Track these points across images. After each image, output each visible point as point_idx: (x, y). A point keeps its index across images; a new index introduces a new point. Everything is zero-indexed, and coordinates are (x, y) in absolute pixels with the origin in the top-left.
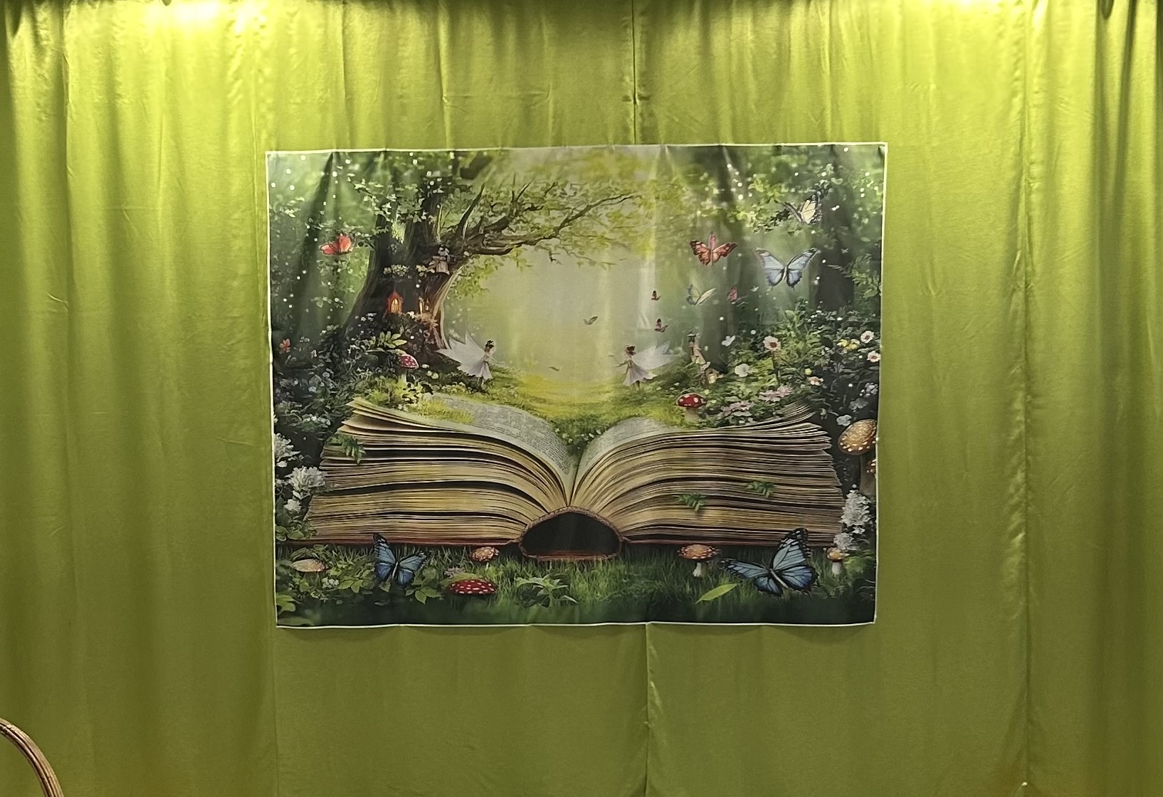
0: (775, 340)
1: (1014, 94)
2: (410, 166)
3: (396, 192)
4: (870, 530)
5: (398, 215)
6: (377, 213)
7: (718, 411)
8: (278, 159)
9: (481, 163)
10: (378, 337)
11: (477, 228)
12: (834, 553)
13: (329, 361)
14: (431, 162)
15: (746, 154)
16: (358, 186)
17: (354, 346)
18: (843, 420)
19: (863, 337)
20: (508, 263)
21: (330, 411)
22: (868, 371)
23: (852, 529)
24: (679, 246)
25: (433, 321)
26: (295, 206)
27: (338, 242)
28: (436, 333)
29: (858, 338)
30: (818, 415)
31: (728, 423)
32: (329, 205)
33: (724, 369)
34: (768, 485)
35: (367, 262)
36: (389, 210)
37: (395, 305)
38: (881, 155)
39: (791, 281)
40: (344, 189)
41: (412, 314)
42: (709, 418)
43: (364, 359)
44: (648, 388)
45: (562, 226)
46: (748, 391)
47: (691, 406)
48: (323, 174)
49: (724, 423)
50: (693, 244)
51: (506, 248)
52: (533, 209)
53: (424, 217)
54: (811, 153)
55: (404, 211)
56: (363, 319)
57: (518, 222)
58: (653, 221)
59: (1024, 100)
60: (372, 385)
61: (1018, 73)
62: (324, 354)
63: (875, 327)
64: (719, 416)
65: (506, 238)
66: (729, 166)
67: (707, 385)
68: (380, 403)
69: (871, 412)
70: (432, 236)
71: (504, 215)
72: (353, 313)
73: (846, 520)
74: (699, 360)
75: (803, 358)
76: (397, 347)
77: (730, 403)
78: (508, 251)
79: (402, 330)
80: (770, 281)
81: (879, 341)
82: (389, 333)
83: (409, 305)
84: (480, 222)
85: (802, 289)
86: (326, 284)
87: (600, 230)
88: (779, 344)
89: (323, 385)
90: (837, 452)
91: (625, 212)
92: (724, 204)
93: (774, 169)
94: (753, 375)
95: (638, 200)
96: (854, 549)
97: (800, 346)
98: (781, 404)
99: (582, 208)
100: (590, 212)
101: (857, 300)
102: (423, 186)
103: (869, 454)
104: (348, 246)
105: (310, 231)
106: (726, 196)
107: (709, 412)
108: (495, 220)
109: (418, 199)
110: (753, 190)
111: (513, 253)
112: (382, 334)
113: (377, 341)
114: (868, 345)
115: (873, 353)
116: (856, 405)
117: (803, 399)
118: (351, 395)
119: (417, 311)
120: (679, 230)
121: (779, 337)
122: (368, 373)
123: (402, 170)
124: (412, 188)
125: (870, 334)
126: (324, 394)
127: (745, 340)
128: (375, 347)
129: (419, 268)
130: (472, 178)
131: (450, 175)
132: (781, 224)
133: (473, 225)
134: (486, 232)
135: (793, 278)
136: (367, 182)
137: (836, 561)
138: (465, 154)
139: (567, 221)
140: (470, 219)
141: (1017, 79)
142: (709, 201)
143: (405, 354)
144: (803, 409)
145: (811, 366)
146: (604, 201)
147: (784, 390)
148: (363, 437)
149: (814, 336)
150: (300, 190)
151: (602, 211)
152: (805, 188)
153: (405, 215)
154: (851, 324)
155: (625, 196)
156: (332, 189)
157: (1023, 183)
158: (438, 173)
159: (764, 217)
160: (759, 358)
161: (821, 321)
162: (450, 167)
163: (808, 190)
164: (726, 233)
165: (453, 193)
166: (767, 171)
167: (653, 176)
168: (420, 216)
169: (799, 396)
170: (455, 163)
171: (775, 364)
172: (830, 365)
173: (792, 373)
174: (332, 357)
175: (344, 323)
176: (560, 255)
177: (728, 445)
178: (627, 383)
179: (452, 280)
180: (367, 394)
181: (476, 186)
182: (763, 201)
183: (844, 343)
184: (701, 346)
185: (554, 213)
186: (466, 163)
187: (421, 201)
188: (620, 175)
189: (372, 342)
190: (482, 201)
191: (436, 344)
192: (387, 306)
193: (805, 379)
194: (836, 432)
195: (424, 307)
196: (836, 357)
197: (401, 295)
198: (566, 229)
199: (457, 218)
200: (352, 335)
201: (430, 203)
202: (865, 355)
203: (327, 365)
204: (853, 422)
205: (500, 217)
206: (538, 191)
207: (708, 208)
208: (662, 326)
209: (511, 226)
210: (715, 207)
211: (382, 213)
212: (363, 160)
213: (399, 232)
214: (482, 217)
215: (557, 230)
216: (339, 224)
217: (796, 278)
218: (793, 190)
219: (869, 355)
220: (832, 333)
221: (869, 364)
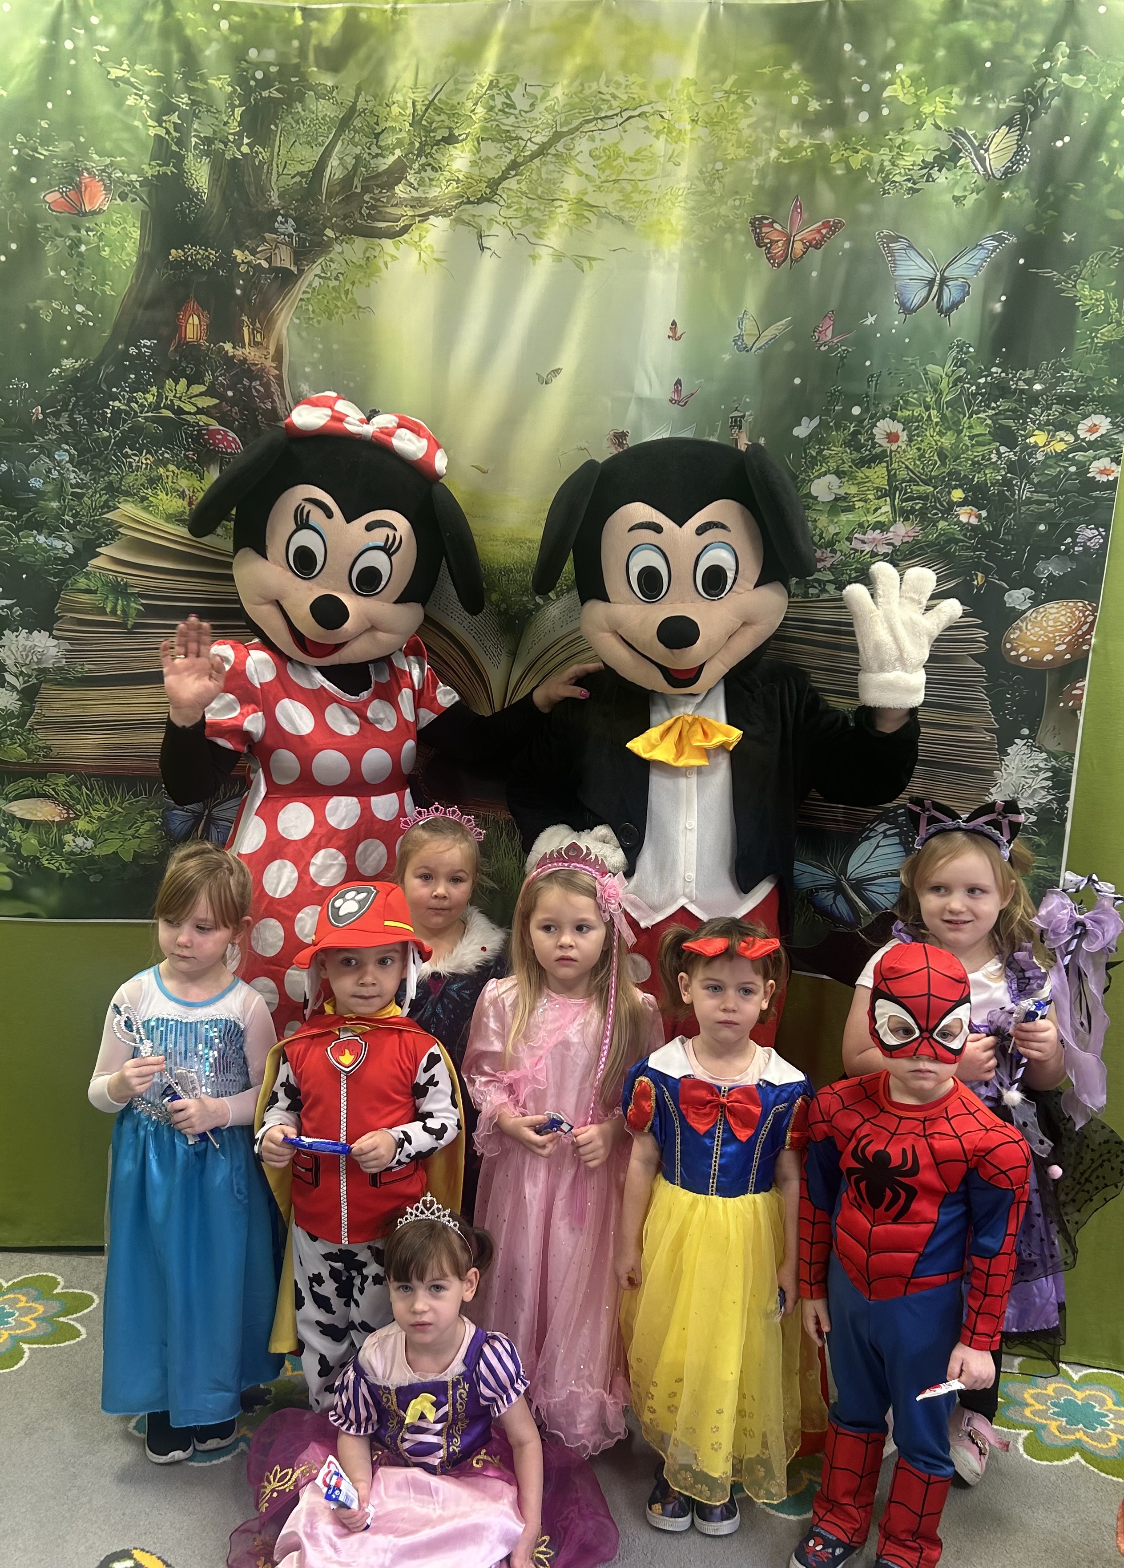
0: (897, 427)
2: (214, 34)
3: (191, 91)
5: (194, 140)
6: (152, 132)
9: (354, 38)
10: (161, 387)
11: (347, 181)
13: (68, 429)
14: (254, 27)
15: (885, 19)
16: (115, 73)
17: (117, 403)
18: (1017, 598)
19: (1084, 428)
21: (71, 527)
22: (1087, 500)
24: (729, 228)
25: (269, 363)
27: (78, 189)
28: (274, 388)
29: (1071, 428)
30: (968, 584)
32: (57, 106)
35: (136, 234)
36: (177, 128)
37: (194, 327)
39: (946, 302)
40: (89, 76)
41: (228, 347)
43: (137, 430)
46: (832, 530)
48: (43, 42)
50: (756, 224)
51: (401, 224)
52: (450, 139)
53: (245, 149)
55: (207, 132)
56: (133, 350)
57: (423, 168)
58: (683, 171)
60: (154, 482)
62: (57, 415)
63: (1113, 406)
66: (847, 47)
68: (169, 518)
69: (1083, 583)
70: (262, 191)
71: (398, 152)
72: (114, 338)
75: (950, 466)
76: (200, 411)
78: (405, 230)
79: (208, 377)
80: (902, 304)
81: (1122, 439)
82: (183, 382)
83: (222, 328)
84: (355, 167)
86: (57, 275)
87: (575, 188)
88: (904, 436)
89: (55, 474)
90: (996, 661)
91: (628, 148)
92: (828, 134)
93: (942, 53)
94: (845, 498)
95: (656, 123)
97: (947, 441)
99: (544, 137)
100: (560, 146)
101: (1082, 346)
102: (241, 80)
103: (1069, 667)
104: (99, 199)
105: (20, 161)
106: (835, 116)
109: (233, 107)
110: (892, 101)
111: (414, 235)
112: (169, 383)
113: (160, 396)
114: (1092, 445)
115: (1105, 462)
116: (1049, 569)
117: (940, 550)
118: (113, 497)
119: (238, 342)
120: (733, 188)
121: (906, 423)
122: (146, 459)
123: (199, 40)
124: (218, 82)
125: (1102, 421)
126: (60, 494)
127: (838, 427)
128: (156, 407)
129: (240, 255)
130: (338, 69)
131: (296, 61)
132: (942, 178)
133: (339, 174)
134: (366, 189)
135: (952, 297)
136: (132, 64)
138: (323, 16)
139: (514, 165)
140: (334, 162)
142: (795, 126)
143: (215, 425)
145: (963, 482)
146: (588, 122)
147: (906, 532)
148: (137, 581)
149: (980, 422)
151: (583, 145)
152: (1003, 98)
153: (207, 141)
154: (1061, 399)
155: (632, 112)
156: (64, 76)
158: (270, 55)
160: (862, 463)
161: (1000, 390)
162: (296, 44)
163: (1009, 102)
164: (826, 197)
165: (301, 100)
166: (927, 57)
167: (689, 69)
168: (239, 144)
169: (931, 545)
170: (306, 34)
171: (891, 478)
172: (1006, 482)
173: (924, 498)
174: (72, 422)
175: (96, 353)
179: (302, 284)
180: (143, 499)
181: (345, 87)
182: (909, 125)
183: (1040, 438)
186: (323, 33)
187: (238, 111)
188: (624, 63)
189: (150, 398)
190: (357, 123)
191: (274, 409)
192: (177, 328)
193: (950, 508)
194: (1000, 621)
195: (252, 334)
196: (1020, 467)
197: (203, 306)
199: (310, 156)
200: (112, 380)
201: (256, 121)
202: (1083, 468)
203: (64, 437)
204: (1036, 602)
205: (387, 159)
206: (461, 99)
207: (792, 143)
208: (683, 394)
209: (411, 178)
210: (807, 141)
211: (162, 132)
212: (125, 18)
213: (195, 177)
214: (357, 157)
215: (494, 184)
216: (80, 150)
217: (956, 295)
218: (976, 101)
219: (1096, 466)
220: (1020, 416)
221: (1093, 484)
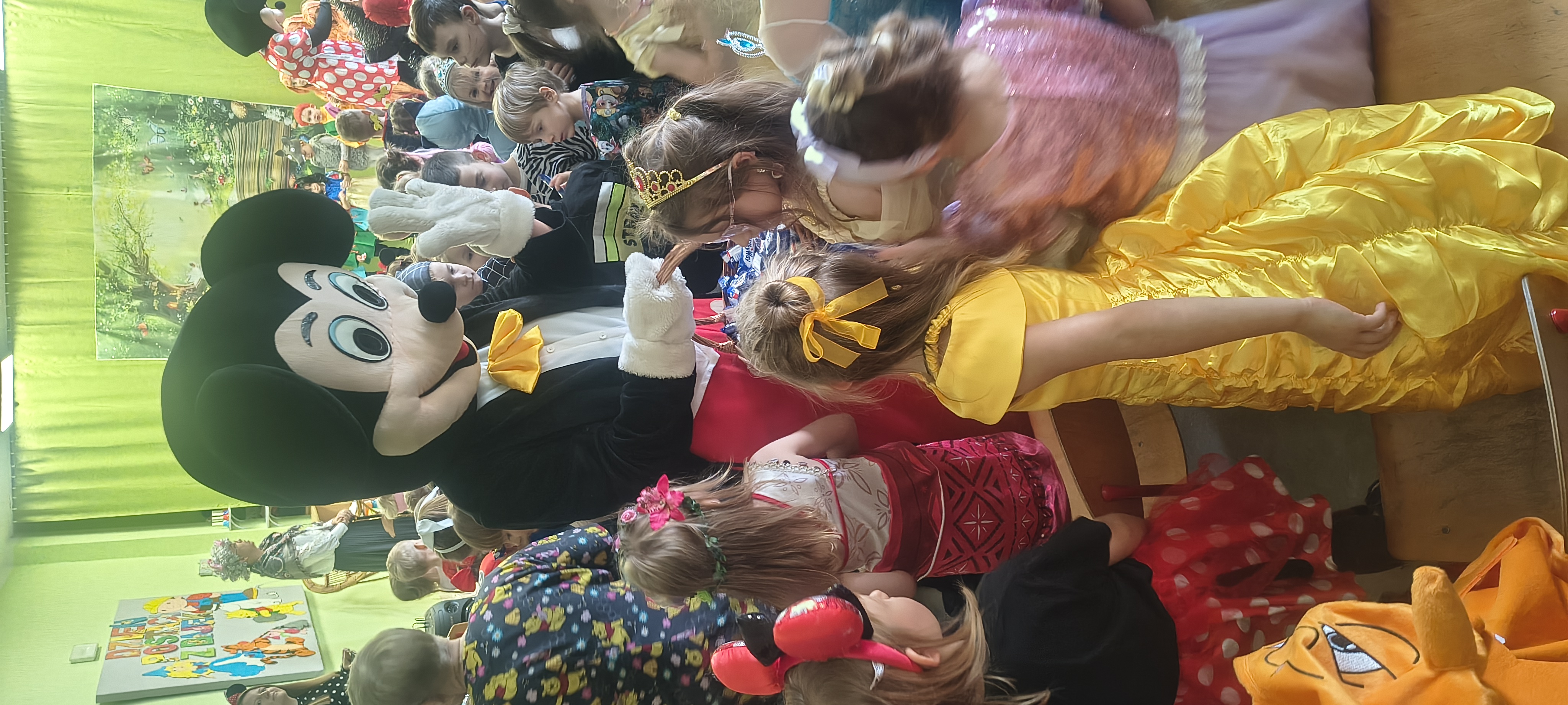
0: (192, 142)
1: (68, 23)
2: (103, 296)
3: (117, 303)
4: (283, 110)
5: (128, 303)
6: (127, 312)
7: (226, 168)
8: (101, 355)
9: (102, 265)
11: (135, 268)
12: (293, 126)
14: (101, 288)
15: (98, 147)
16: (113, 320)
18: (231, 116)
19: (192, 104)
20: (152, 255)
22: (208, 102)
23: (282, 117)
24: (145, 180)
25: (182, 289)
26: (123, 347)
27: (142, 329)
29: (191, 106)
30: (228, 126)
31: (232, 165)
32: (123, 333)
33: (205, 165)
34: (261, 151)
35: (151, 317)
36: (125, 306)
37: (173, 305)
38: (99, 87)
40: (114, 326)
41: (177, 298)
42: (229, 173)
44: (214, 197)
45: (134, 230)
46: (217, 155)
47: (223, 180)
48: (107, 335)
49: (232, 166)
50: (144, 174)
51: (145, 256)
52: (125, 243)
53: (129, 291)
54: (98, 118)
55: (126, 300)
57: (132, 250)
58: (132, 190)
59: (71, 18)
61: (57, 20)
63: (186, 98)
64: (228, 168)
65: (140, 256)
66: (104, 155)
67: (214, 173)
69: (227, 103)
70: (139, 288)
71: (128, 256)
72: (178, 324)
73: (278, 120)
74: (201, 175)
75: (201, 130)
77: (223, 163)
78: (147, 255)
80: (163, 142)
81: (193, 96)
83: (173, 299)
84: (132, 266)
85: (168, 128)
86: (162, 335)
87: (136, 214)
88: (194, 140)
90: (245, 120)
91: (127, 202)
92: (123, 158)
93: (106, 135)
94: (209, 153)
95: (121, 196)
96: (291, 117)
97: (195, 131)
98: (224, 142)
99: (125, 221)
100: (127, 218)
101: (172, 105)
102: (114, 292)
103: (247, 106)
104: (143, 325)
105: (136, 341)
106: (120, 157)
107: (226, 173)
108: (131, 260)
109: (120, 293)
110: (116, 145)
111: (148, 253)
114: (195, 101)
115: (199, 99)
116: (224, 109)
117: (220, 132)
119: (176, 296)
120: (136, 179)
121: (191, 140)
123: (105, 300)
124: (114, 296)
125: (189, 100)
127: (192, 154)
129: (155, 294)
130: (110, 270)
131: (108, 279)
132: (134, 134)
133: (134, 270)
134: (137, 264)
135: (162, 132)
136: (111, 315)
137: (297, 126)
138: (97, 272)
139: (131, 228)
140: (131, 272)
141: (59, 21)
142: (122, 165)
144: (225, 133)
145: (204, 128)
146: (121, 211)
147: (216, 139)
149: (190, 125)
150: (116, 346)
151: (126, 213)
153: (128, 300)
154: (185, 108)
155: (119, 202)
156: (115, 331)
157: (115, 24)
158: (107, 284)
159: (130, 141)
160: (201, 149)
161: (183, 121)
162: (104, 279)
163: (117, 121)
164: (138, 159)
165: (117, 278)
166: (107, 138)
167: (108, 190)
168: (129, 293)
169: (219, 134)
170: (102, 277)
171: (204, 143)
172: (204, 119)
173: (208, 136)
176: (147, 232)
177: (243, 166)
178: (211, 206)
179: (161, 279)
181: (113, 268)
182: (122, 141)
184: (195, 174)
185: (128, 234)
186: (102, 272)
188: (108, 203)
190: (121, 266)
192: (174, 309)
193: (211, 130)
194: (236, 120)
195: (174, 292)
196: (201, 117)
197: (168, 303)
198: (135, 229)
199: (130, 278)
201: (123, 289)
202: (200, 103)
204: (232, 112)
205: (130, 258)
206: (116, 240)
207: (125, 166)
208: (184, 189)
209: (134, 253)
210: (125, 163)
211: (127, 309)
212: (100, 318)
213: (136, 303)
214: (129, 266)
215: (136, 233)
216: (133, 328)
217: (161, 130)
218: (117, 127)
219: (200, 101)
220: (189, 117)
221: (204, 102)
